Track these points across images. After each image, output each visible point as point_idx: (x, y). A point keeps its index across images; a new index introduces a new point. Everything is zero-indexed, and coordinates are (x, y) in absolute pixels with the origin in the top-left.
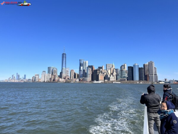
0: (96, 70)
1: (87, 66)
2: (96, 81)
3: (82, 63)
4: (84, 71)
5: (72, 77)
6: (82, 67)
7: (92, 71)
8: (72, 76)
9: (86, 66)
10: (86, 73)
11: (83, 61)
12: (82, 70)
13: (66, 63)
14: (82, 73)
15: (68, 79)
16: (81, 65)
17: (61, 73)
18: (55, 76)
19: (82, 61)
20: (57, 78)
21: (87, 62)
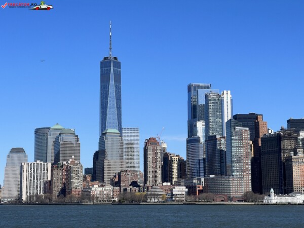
0: (278, 138)
1: (228, 116)
2: (276, 193)
3: (202, 101)
4: (211, 140)
5: (150, 176)
6: (200, 125)
7: (255, 143)
8: (150, 170)
9: (222, 117)
10: (221, 151)
11: (207, 91)
12: (202, 140)
13: (119, 108)
14: (202, 155)
15: (134, 184)
16: (195, 112)
17: (99, 157)
18: (69, 170)
19: (202, 93)
20: (77, 183)
21: (227, 97)
